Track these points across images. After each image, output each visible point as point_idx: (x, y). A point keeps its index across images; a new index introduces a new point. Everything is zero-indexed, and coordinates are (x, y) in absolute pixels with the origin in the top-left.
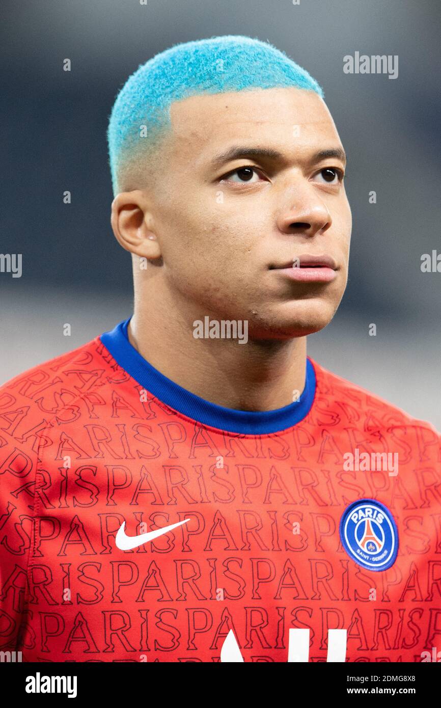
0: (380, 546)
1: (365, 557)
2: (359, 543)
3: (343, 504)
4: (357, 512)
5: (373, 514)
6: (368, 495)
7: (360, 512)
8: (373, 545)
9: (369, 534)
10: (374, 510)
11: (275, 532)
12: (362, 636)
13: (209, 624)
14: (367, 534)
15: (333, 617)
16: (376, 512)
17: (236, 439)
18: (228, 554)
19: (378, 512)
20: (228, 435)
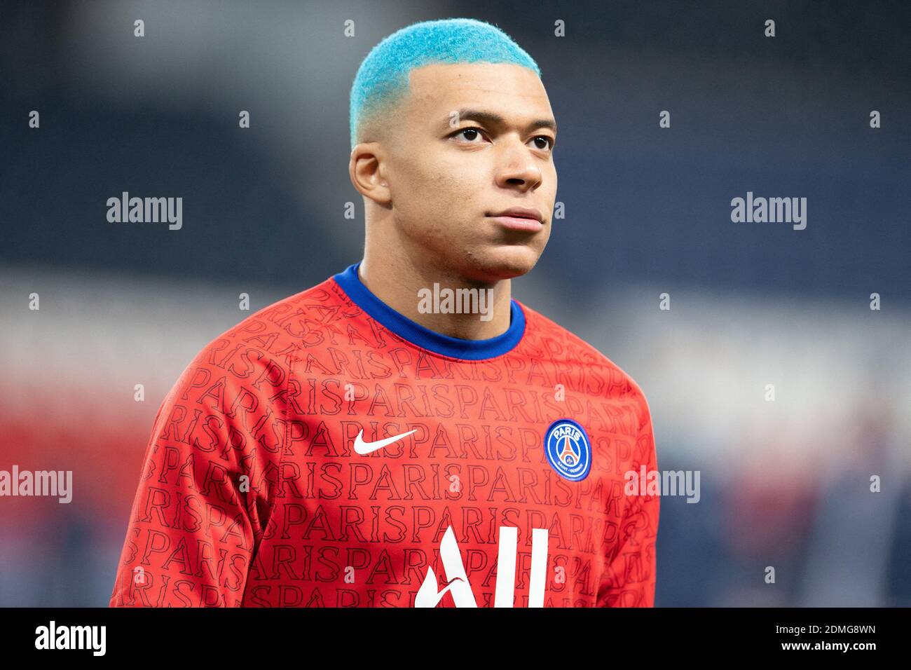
0: (576, 460)
1: (565, 468)
2: (560, 456)
3: (547, 422)
4: (559, 430)
5: (571, 433)
6: (568, 416)
7: (561, 429)
8: (571, 459)
9: (568, 450)
10: (572, 429)
11: (489, 443)
12: (560, 536)
13: (432, 519)
14: (566, 449)
15: (536, 518)
16: (574, 431)
17: (455, 363)
18: (449, 461)
19: (576, 431)
20: (448, 360)
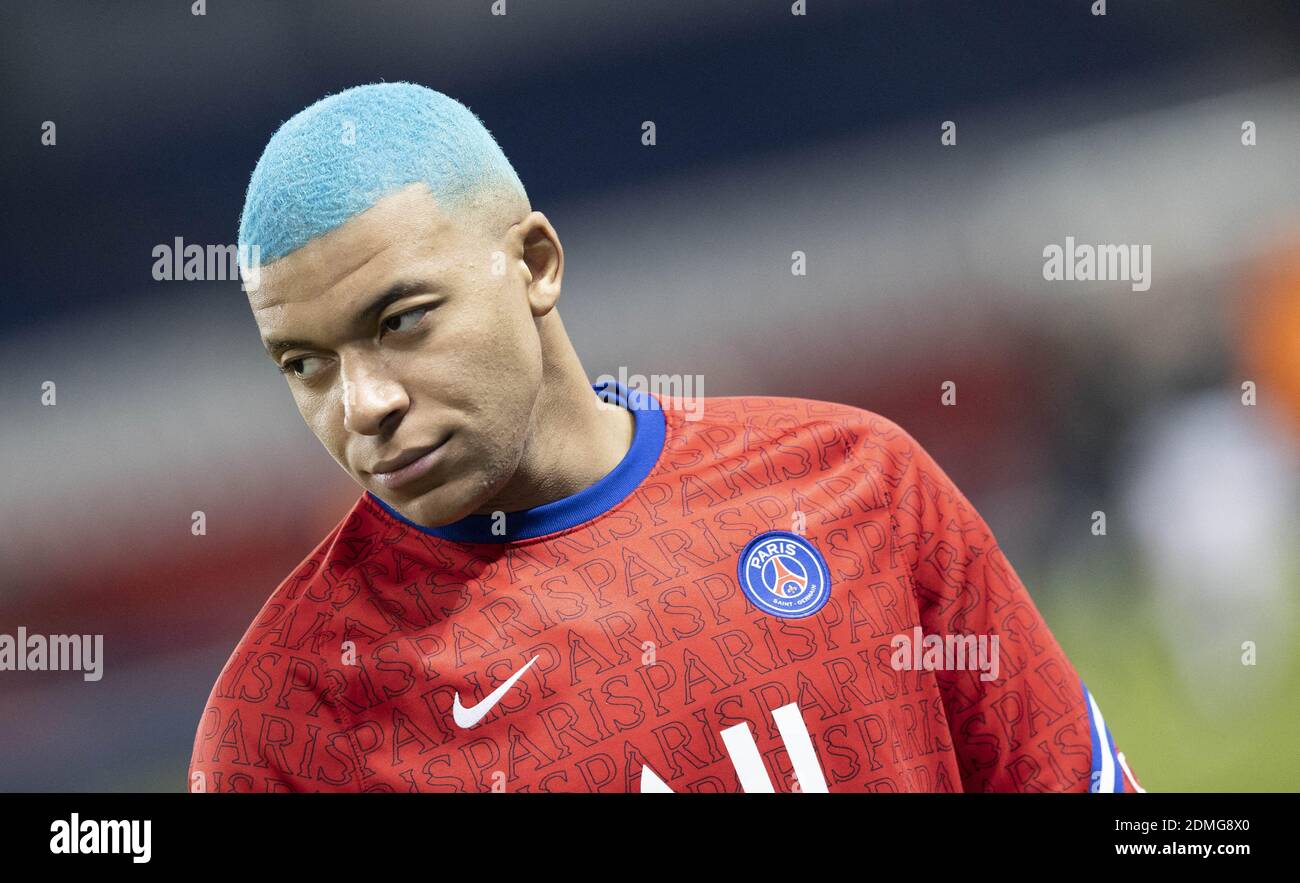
0: (802, 582)
1: (787, 604)
2: (774, 591)
3: (732, 552)
4: (756, 555)
5: (779, 549)
7: (760, 552)
8: (794, 585)
9: (784, 575)
10: (778, 544)
11: (655, 624)
14: (780, 576)
15: (770, 694)
16: (782, 545)
18: (604, 677)
19: (785, 544)
20: (550, 538)
